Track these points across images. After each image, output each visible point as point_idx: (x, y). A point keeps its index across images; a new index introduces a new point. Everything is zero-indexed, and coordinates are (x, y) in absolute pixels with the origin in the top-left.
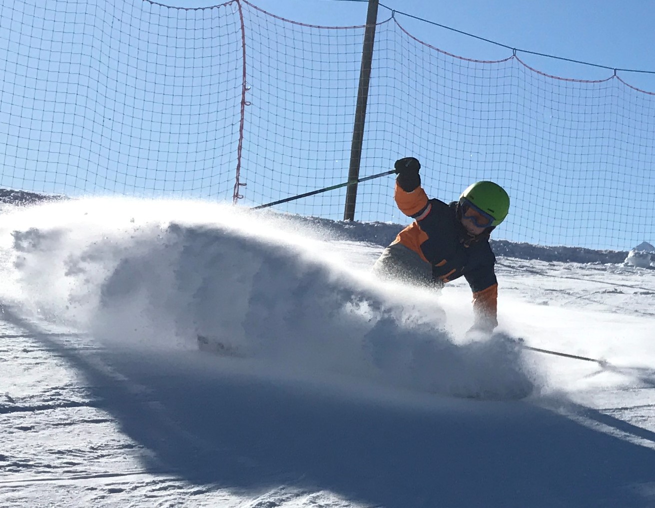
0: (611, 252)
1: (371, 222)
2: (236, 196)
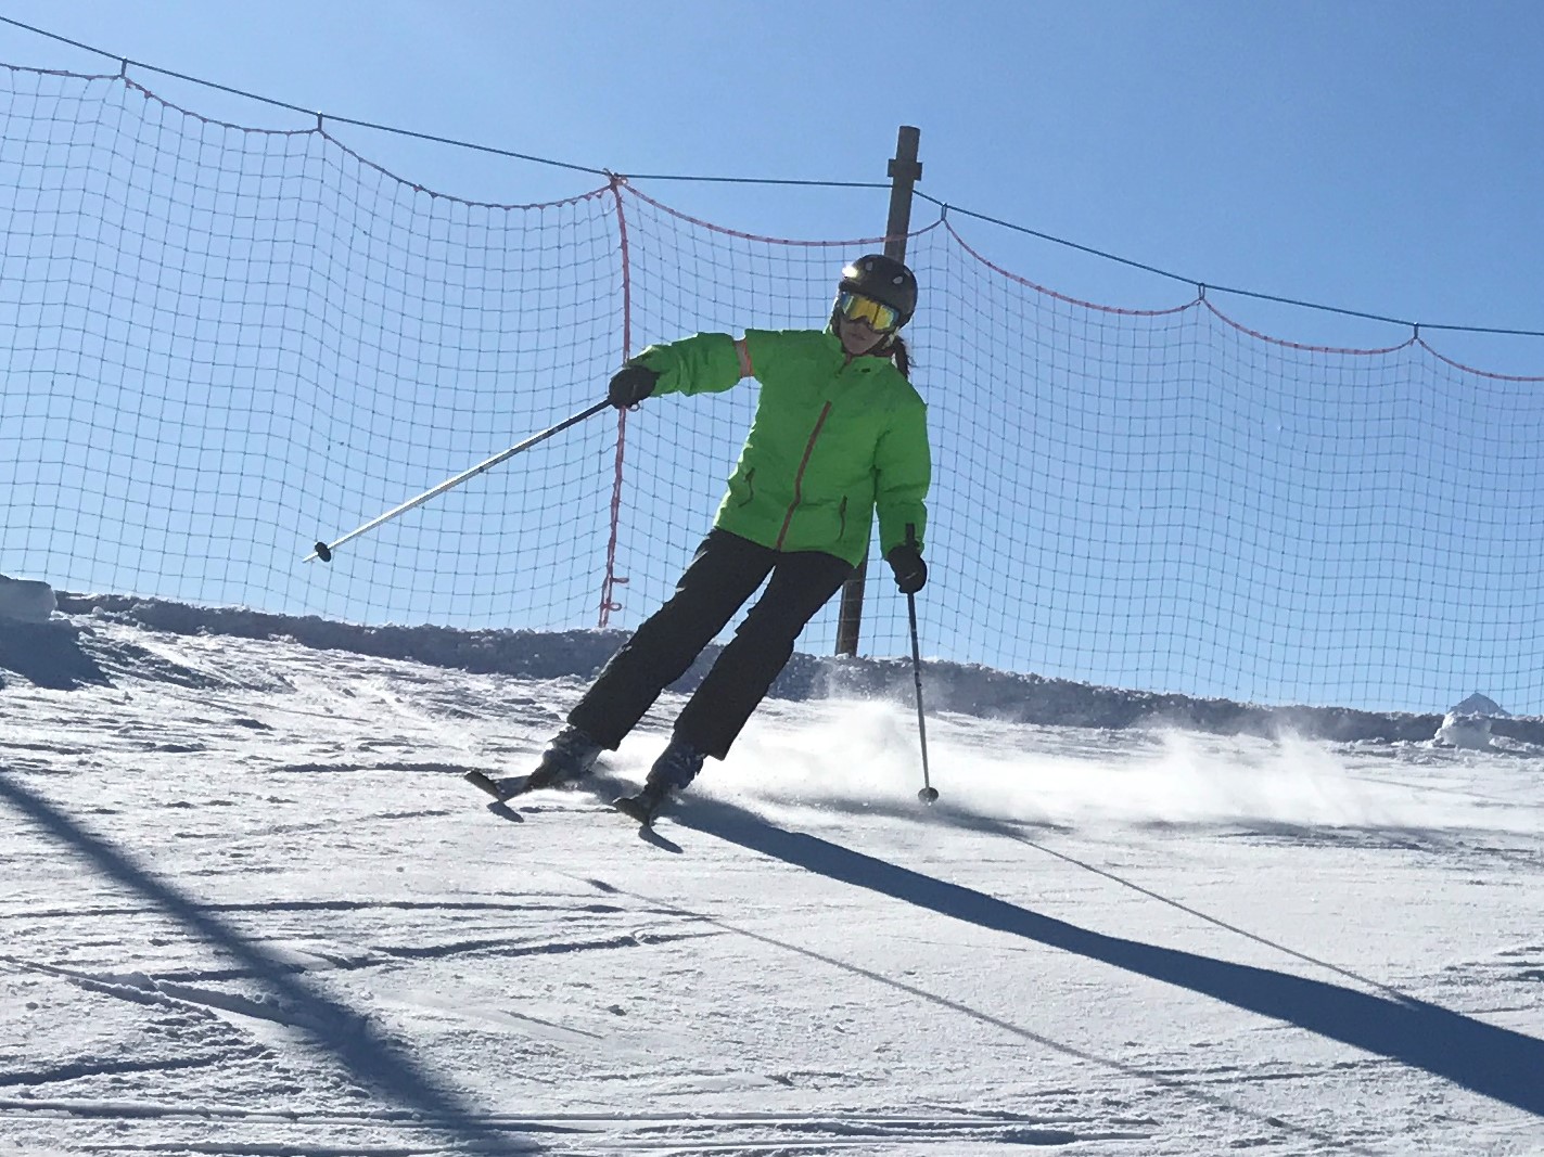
0: (1406, 716)
1: (893, 659)
2: (606, 605)
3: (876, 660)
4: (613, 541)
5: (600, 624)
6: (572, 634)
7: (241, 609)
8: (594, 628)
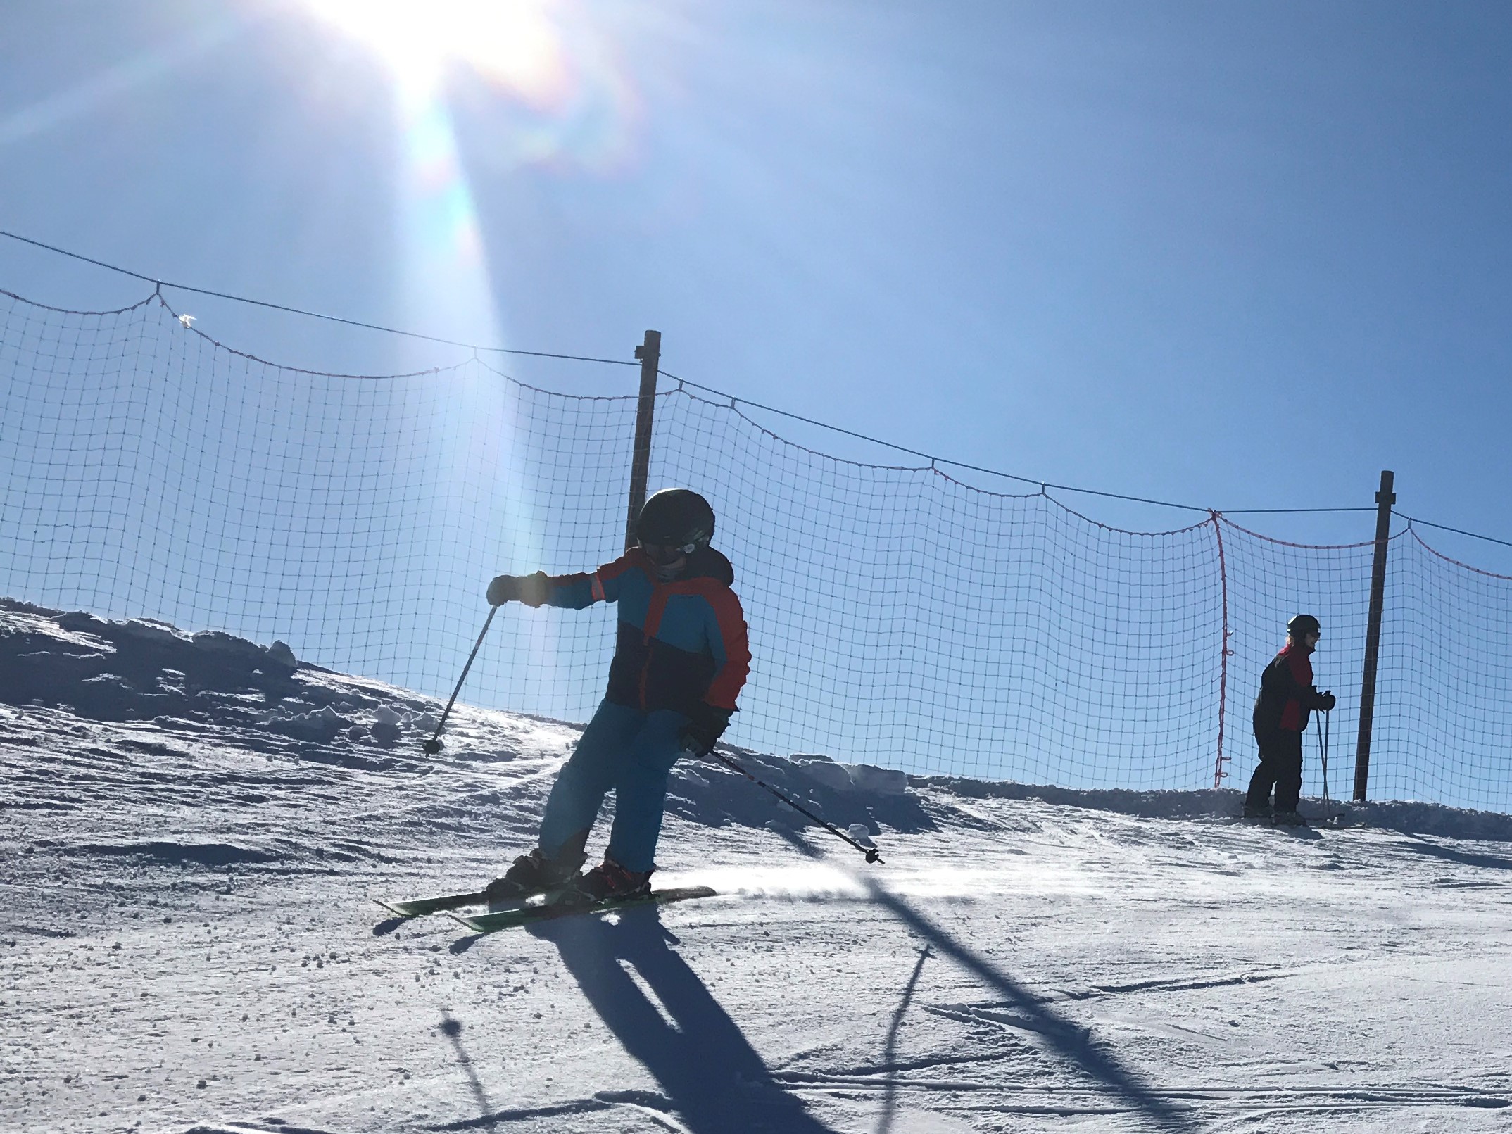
1: (1387, 802)
2: (1219, 774)
3: (1377, 803)
4: (1221, 734)
5: (1216, 787)
6: (1199, 792)
7: (1010, 782)
8: (1212, 788)
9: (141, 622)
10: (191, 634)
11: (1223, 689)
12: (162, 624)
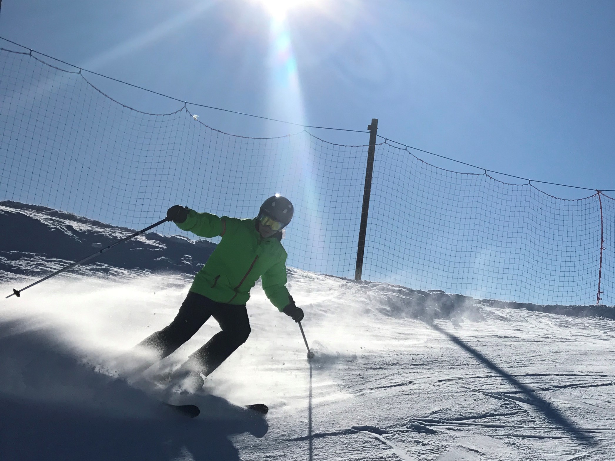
2: (598, 299)
4: (600, 282)
5: (597, 304)
6: (590, 306)
8: (596, 304)
9: (176, 236)
10: (195, 241)
11: (601, 264)
12: (184, 237)
